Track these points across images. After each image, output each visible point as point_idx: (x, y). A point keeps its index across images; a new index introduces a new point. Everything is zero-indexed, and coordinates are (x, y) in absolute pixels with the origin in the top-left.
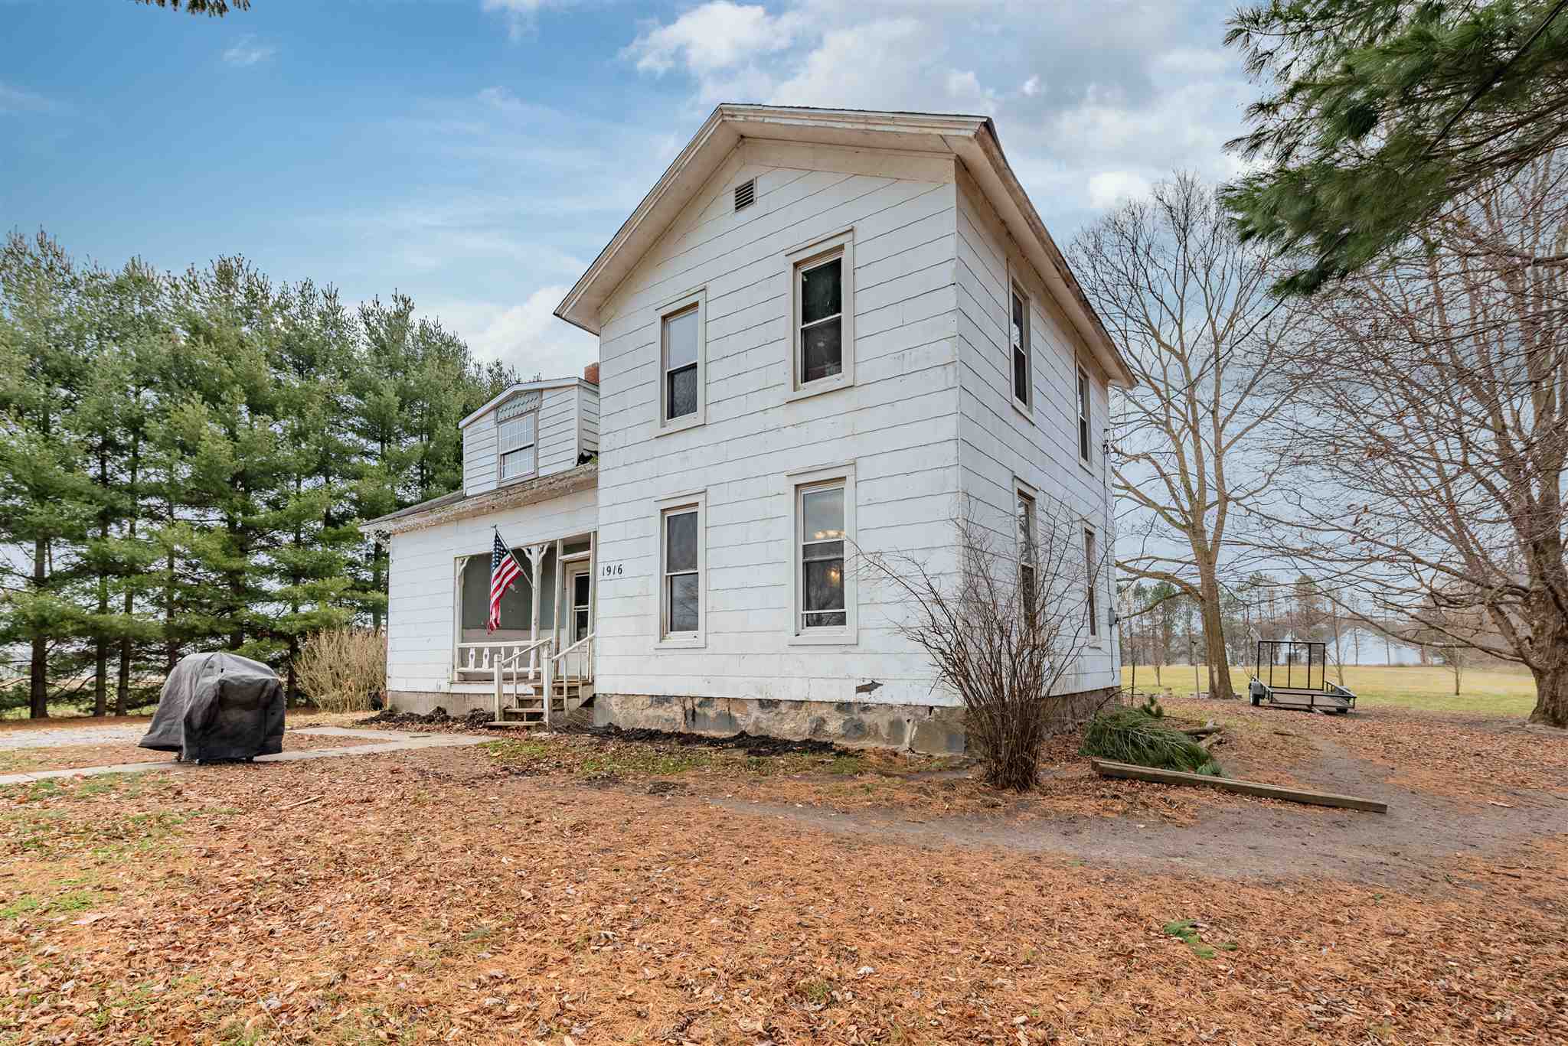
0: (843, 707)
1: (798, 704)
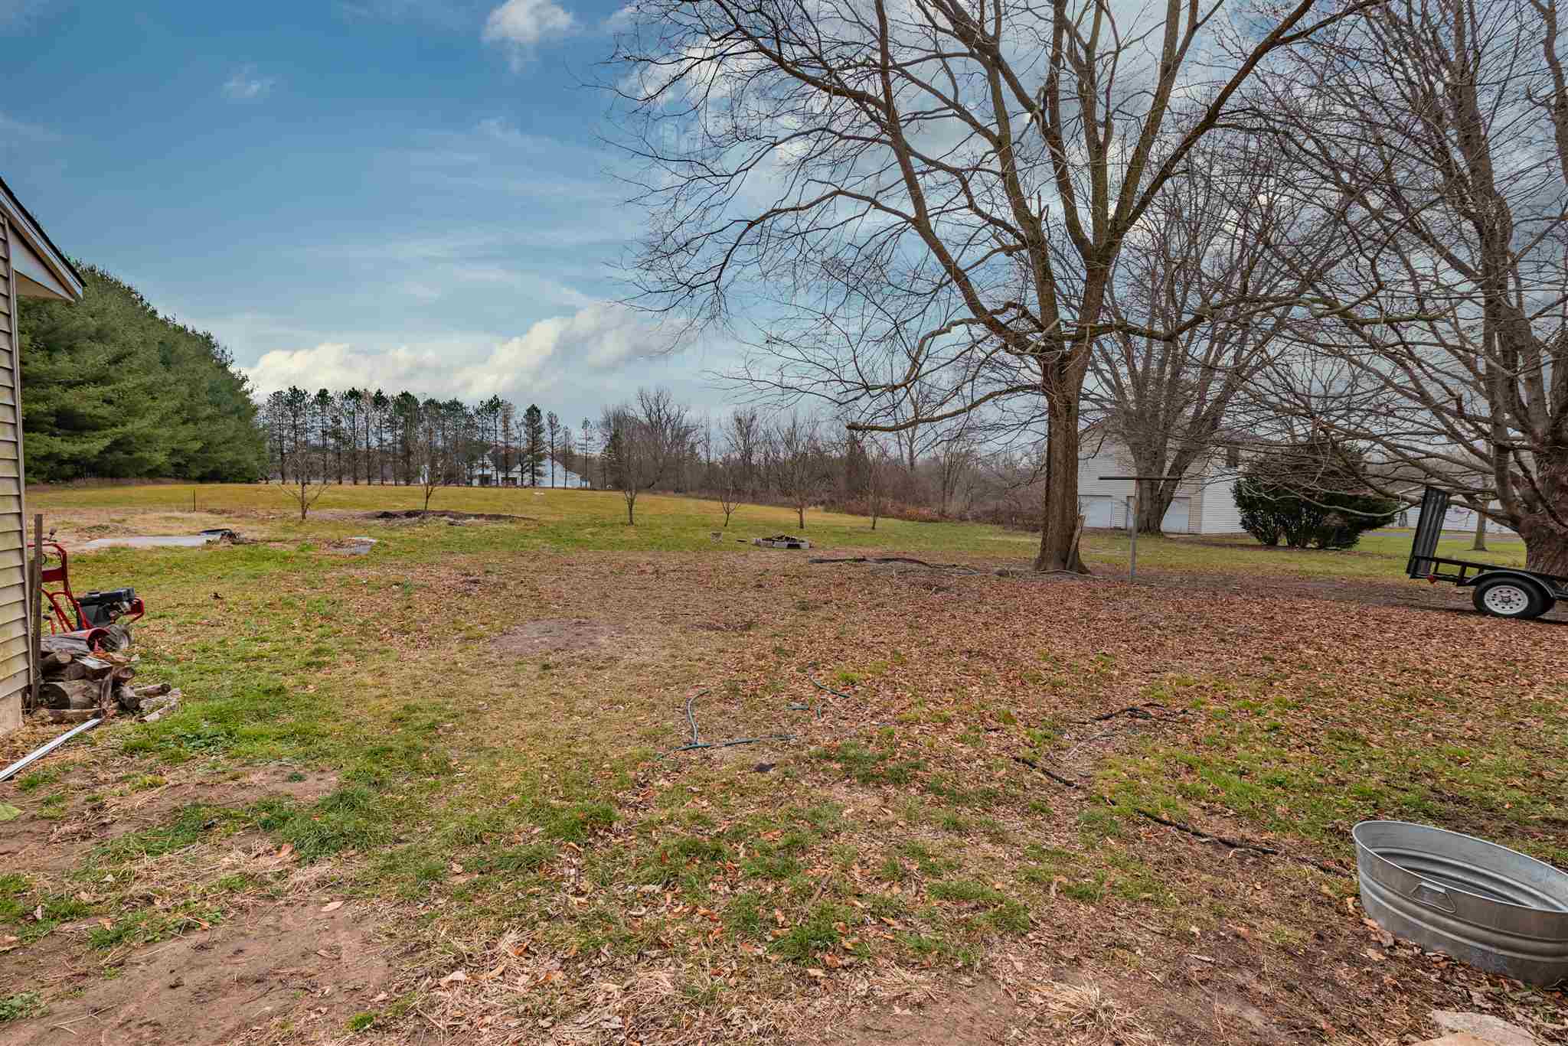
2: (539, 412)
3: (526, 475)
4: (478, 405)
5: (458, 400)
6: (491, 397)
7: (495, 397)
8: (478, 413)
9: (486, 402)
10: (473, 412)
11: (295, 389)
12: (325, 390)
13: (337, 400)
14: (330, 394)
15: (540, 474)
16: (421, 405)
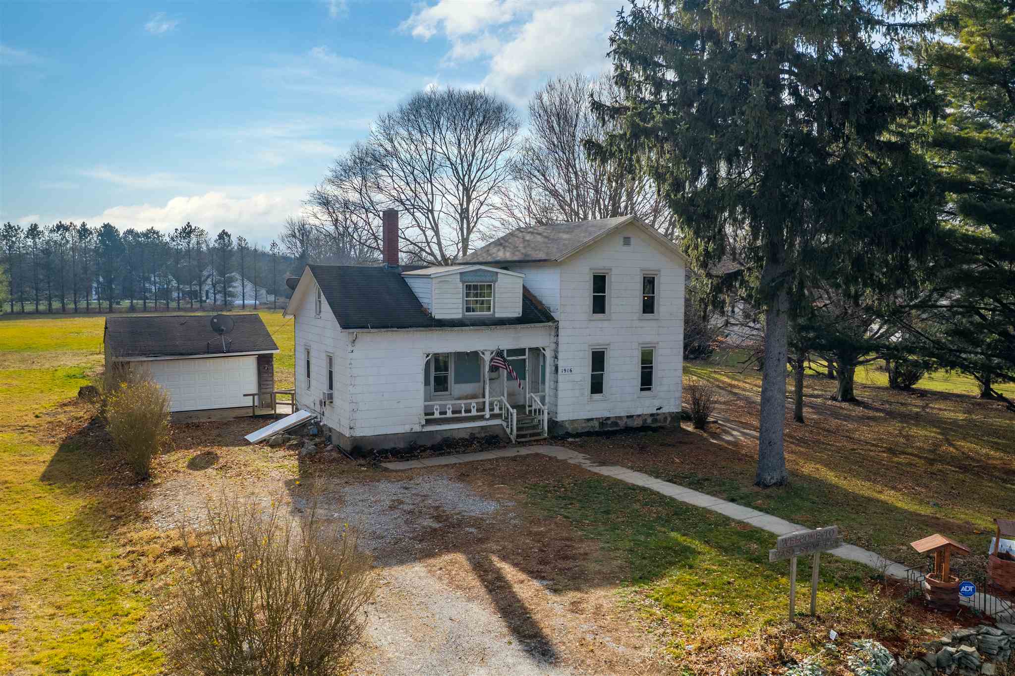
0: (652, 415)
1: (639, 416)
2: (229, 236)
3: (218, 297)
4: (172, 232)
5: (156, 229)
6: (184, 225)
7: (189, 225)
8: (172, 239)
9: (180, 228)
10: (168, 239)
11: (9, 225)
12: (36, 225)
13: (47, 233)
14: (40, 228)
15: (232, 295)
16: (121, 235)
